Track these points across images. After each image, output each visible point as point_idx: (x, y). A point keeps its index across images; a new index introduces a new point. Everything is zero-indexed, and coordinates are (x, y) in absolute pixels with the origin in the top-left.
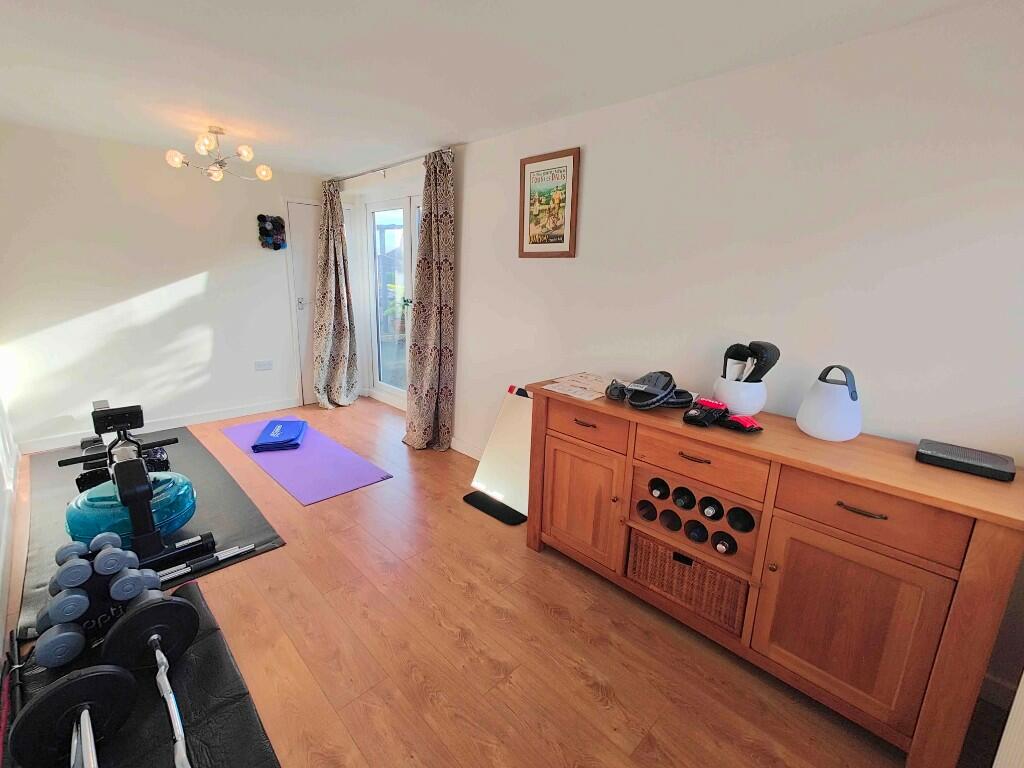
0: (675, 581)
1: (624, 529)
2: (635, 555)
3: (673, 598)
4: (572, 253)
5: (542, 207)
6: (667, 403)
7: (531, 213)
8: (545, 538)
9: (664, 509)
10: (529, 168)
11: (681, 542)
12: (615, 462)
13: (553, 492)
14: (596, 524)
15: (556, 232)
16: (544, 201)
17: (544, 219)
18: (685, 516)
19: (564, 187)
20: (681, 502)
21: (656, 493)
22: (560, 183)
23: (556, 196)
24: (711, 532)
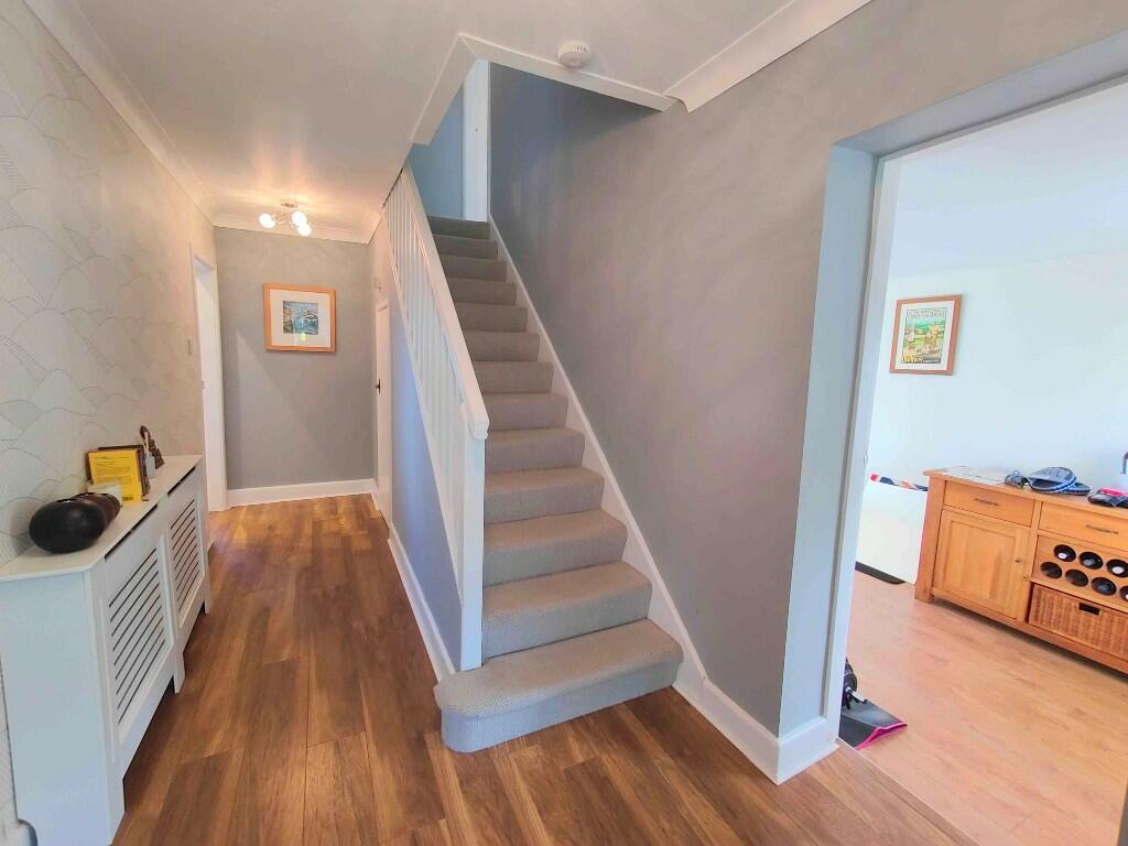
0: (1080, 627)
1: (1028, 585)
2: (1038, 606)
3: (1079, 640)
4: (949, 372)
5: (917, 337)
6: (1067, 490)
7: (905, 340)
8: (937, 592)
9: (1067, 569)
10: (905, 307)
11: (1088, 594)
12: (1019, 531)
13: (947, 554)
14: (995, 581)
15: (934, 355)
16: (920, 331)
17: (920, 345)
18: (1092, 574)
19: (944, 323)
20: (1089, 562)
21: (1063, 556)
22: (941, 319)
23: (934, 329)
24: (1119, 588)
